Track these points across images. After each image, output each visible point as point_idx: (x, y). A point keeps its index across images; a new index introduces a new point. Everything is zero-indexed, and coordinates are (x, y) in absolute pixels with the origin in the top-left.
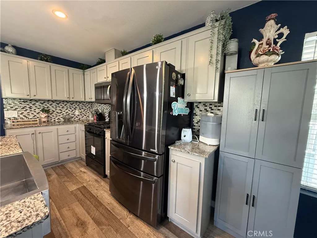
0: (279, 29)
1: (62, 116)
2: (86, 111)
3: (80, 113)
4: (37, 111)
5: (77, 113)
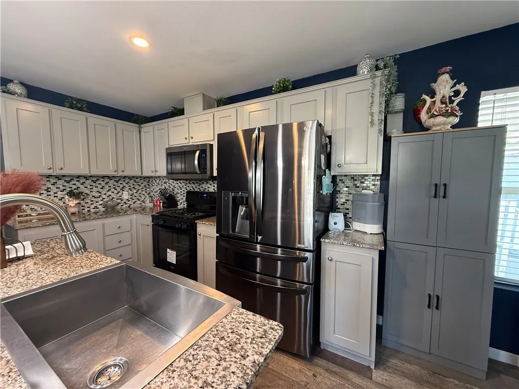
0: (454, 86)
1: (101, 202)
2: (140, 192)
3: (131, 197)
4: (60, 194)
5: (126, 195)
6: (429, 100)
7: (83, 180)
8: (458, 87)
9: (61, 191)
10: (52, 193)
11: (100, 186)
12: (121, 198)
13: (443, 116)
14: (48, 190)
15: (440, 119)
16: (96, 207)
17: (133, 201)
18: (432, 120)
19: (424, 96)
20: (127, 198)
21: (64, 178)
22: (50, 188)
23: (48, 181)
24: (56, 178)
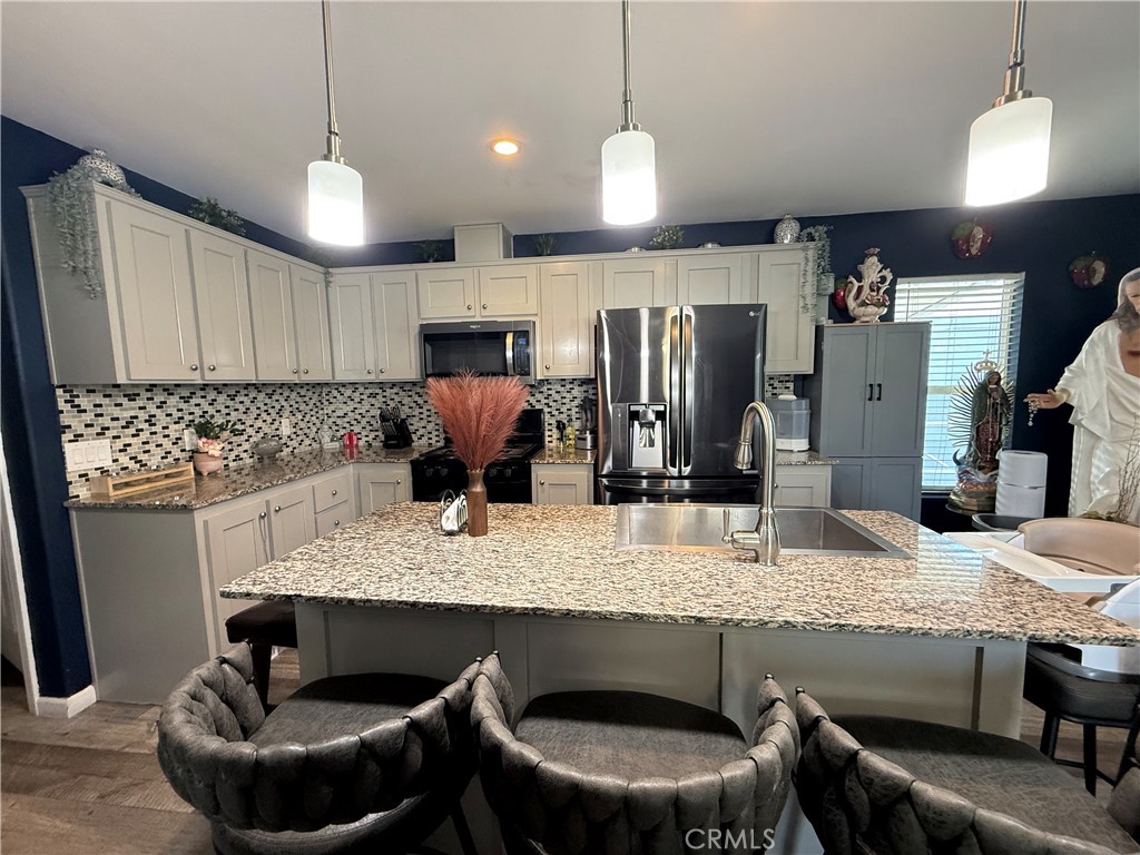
2: (308, 416)
3: (294, 430)
5: (286, 430)
6: (856, 284)
7: (212, 395)
8: (885, 273)
9: (175, 423)
10: (157, 428)
11: (242, 409)
12: (278, 433)
13: (875, 305)
14: (150, 421)
15: (871, 309)
16: (238, 458)
17: (299, 439)
18: (863, 308)
19: (852, 279)
20: (289, 433)
21: (179, 390)
22: (154, 416)
23: (148, 399)
24: (164, 390)
